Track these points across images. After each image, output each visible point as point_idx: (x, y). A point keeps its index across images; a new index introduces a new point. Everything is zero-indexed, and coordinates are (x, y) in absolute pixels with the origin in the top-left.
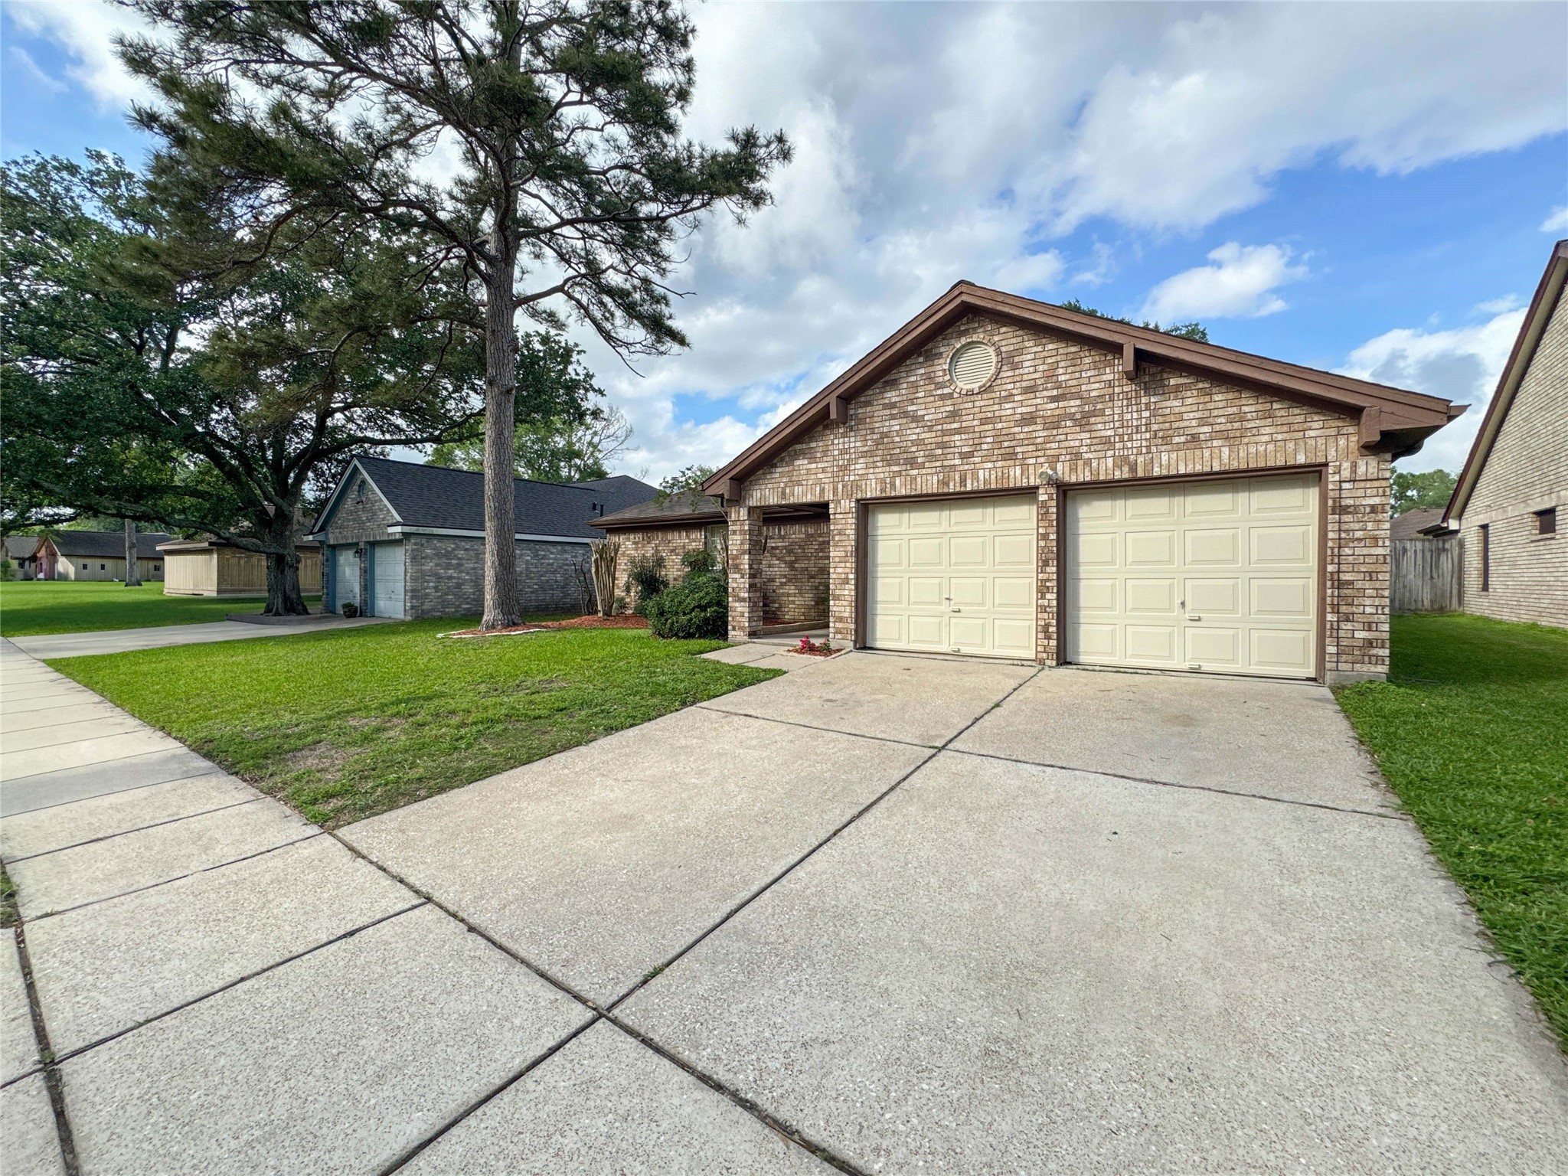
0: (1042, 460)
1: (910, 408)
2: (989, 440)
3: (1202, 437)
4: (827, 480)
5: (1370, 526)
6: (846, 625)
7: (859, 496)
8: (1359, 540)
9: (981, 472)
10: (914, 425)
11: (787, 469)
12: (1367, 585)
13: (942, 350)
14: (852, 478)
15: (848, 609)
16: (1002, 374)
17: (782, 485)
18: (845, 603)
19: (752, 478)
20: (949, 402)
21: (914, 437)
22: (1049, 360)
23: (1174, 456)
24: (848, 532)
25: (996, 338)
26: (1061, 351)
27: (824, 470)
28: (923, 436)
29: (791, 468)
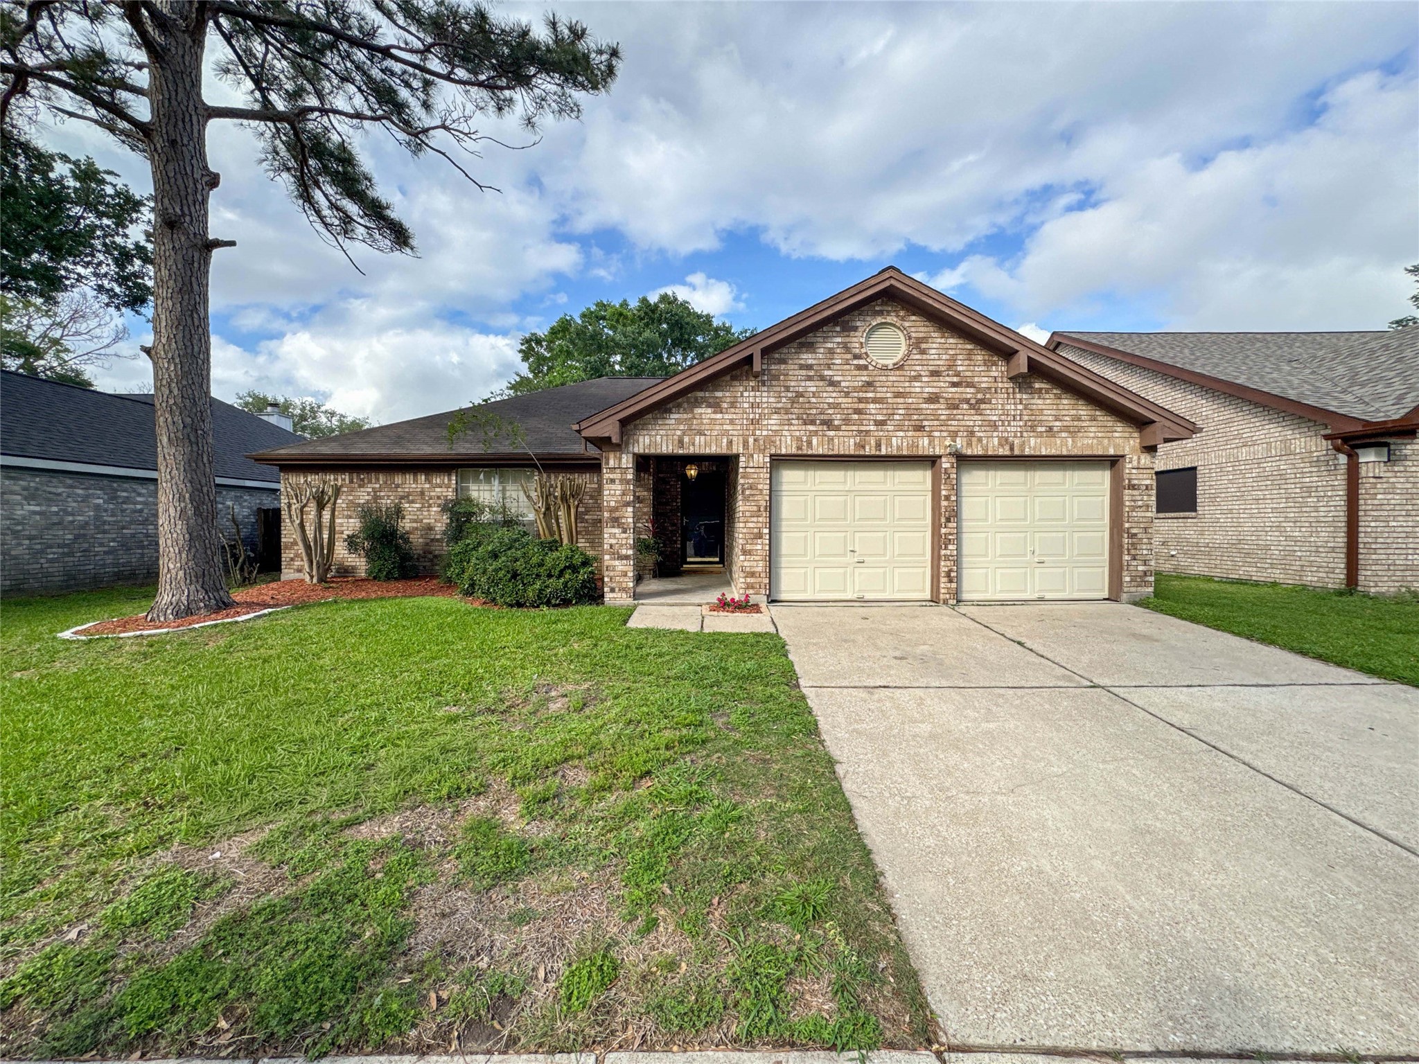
0: (945, 434)
1: (826, 373)
2: (901, 412)
3: (1055, 429)
4: (735, 433)
5: (1145, 498)
6: (760, 580)
7: (773, 452)
8: (1140, 507)
9: (894, 440)
10: (830, 389)
11: (685, 416)
12: (1144, 536)
13: (858, 324)
14: (765, 433)
15: (761, 564)
16: (912, 357)
17: (679, 433)
18: (757, 558)
19: (638, 422)
20: (865, 373)
21: (831, 400)
22: (951, 352)
23: (1039, 440)
24: (760, 487)
25: (907, 324)
26: (960, 346)
27: (732, 422)
28: (840, 400)
29: (690, 416)
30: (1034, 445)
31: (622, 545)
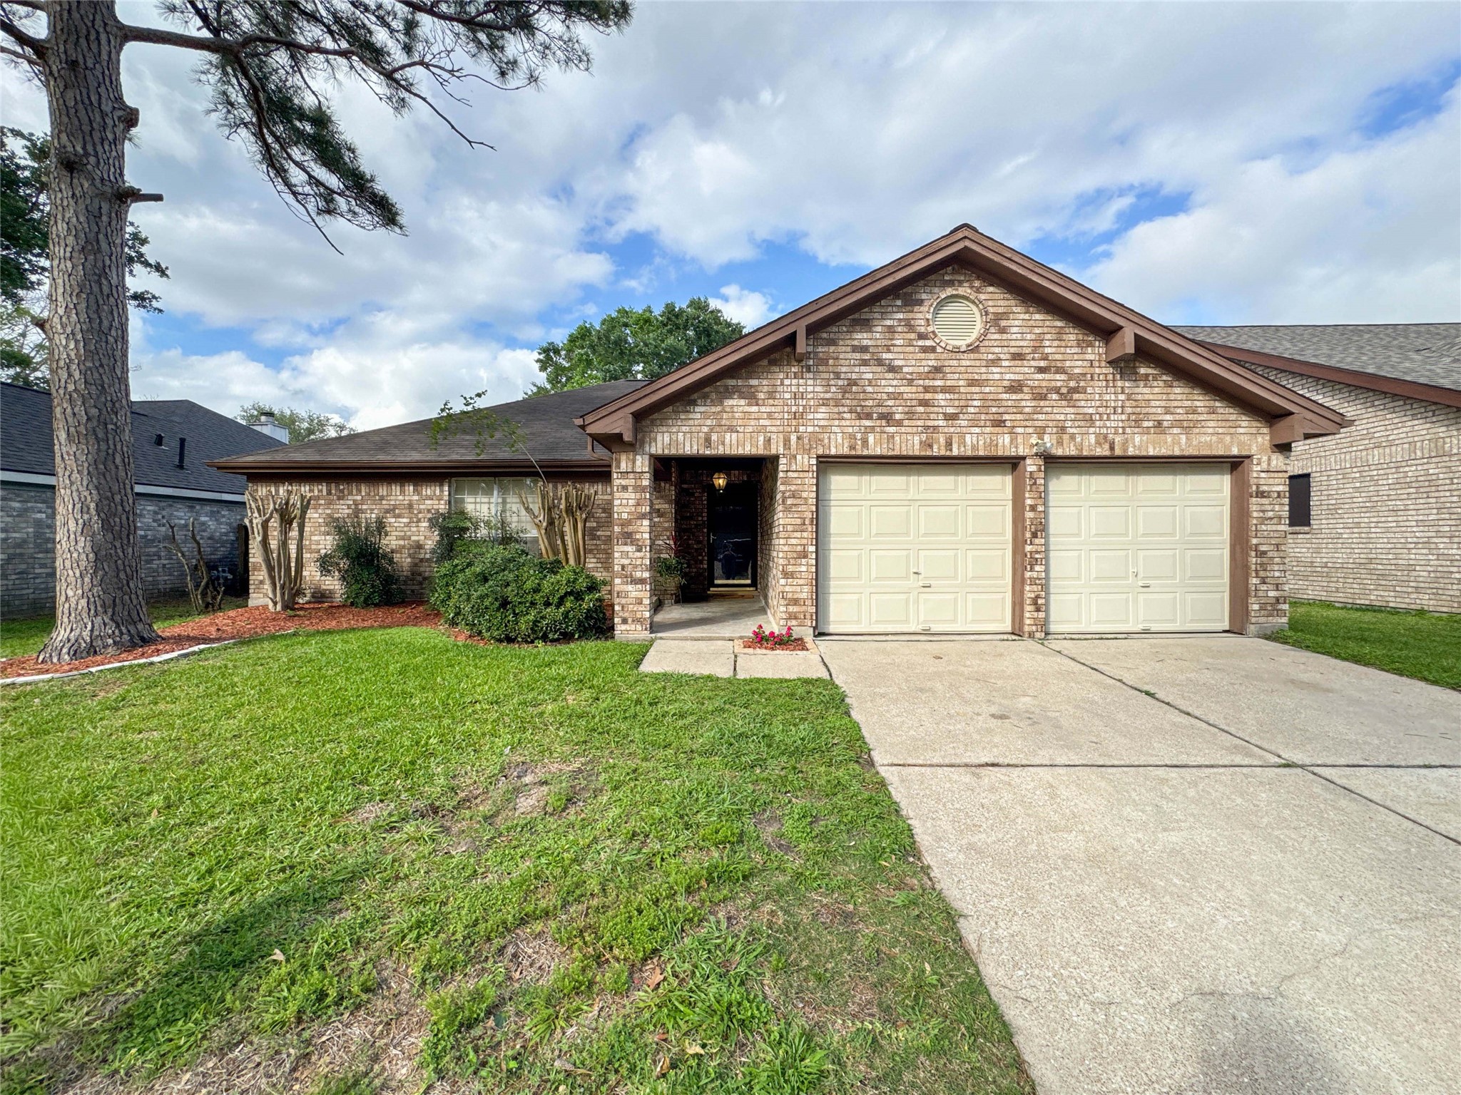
0: (1031, 430)
1: (885, 356)
2: (976, 403)
3: (1165, 424)
4: (774, 429)
5: (1277, 508)
6: (804, 608)
7: (820, 452)
8: (1271, 519)
9: (968, 438)
10: (890, 375)
11: (714, 409)
12: (1276, 554)
13: (924, 296)
14: (810, 429)
15: (806, 589)
16: (989, 336)
17: (705, 429)
18: (801, 582)
19: (655, 416)
20: (932, 356)
21: (891, 390)
22: (1037, 331)
23: (1145, 438)
24: (804, 495)
25: (982, 297)
26: (1048, 323)
27: (770, 416)
28: (902, 390)
29: (719, 409)
30: (1140, 444)
31: (636, 566)
